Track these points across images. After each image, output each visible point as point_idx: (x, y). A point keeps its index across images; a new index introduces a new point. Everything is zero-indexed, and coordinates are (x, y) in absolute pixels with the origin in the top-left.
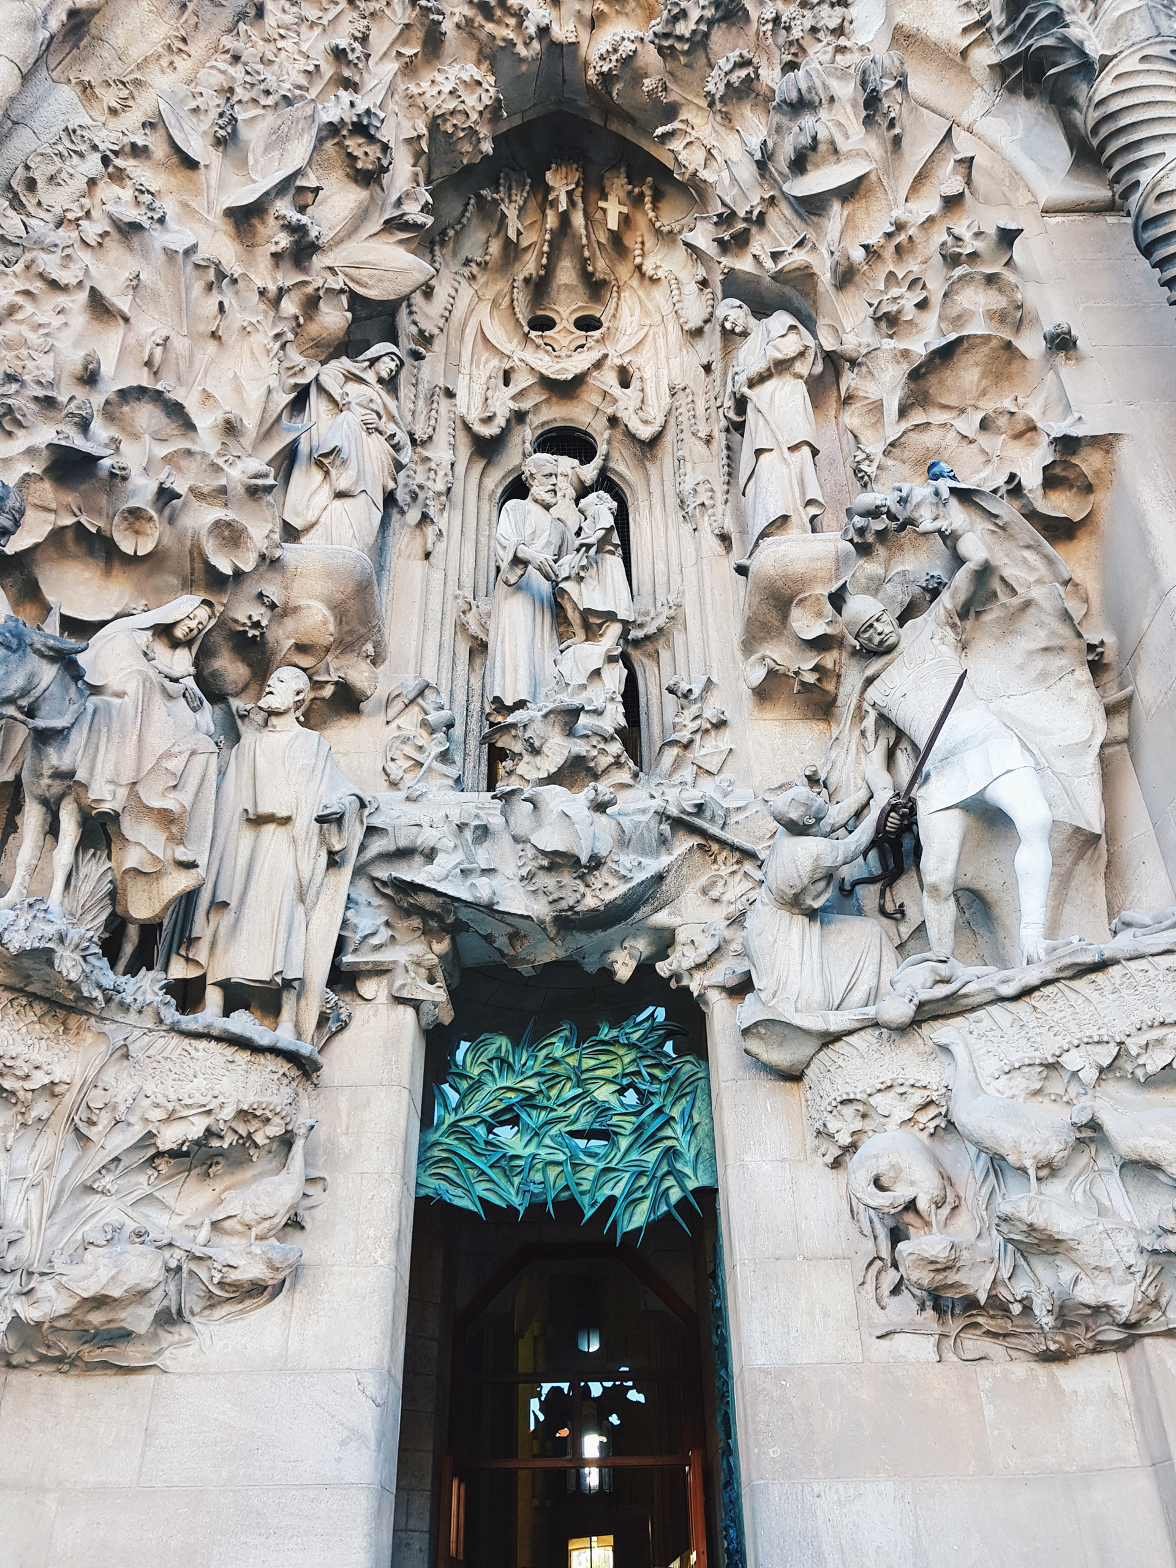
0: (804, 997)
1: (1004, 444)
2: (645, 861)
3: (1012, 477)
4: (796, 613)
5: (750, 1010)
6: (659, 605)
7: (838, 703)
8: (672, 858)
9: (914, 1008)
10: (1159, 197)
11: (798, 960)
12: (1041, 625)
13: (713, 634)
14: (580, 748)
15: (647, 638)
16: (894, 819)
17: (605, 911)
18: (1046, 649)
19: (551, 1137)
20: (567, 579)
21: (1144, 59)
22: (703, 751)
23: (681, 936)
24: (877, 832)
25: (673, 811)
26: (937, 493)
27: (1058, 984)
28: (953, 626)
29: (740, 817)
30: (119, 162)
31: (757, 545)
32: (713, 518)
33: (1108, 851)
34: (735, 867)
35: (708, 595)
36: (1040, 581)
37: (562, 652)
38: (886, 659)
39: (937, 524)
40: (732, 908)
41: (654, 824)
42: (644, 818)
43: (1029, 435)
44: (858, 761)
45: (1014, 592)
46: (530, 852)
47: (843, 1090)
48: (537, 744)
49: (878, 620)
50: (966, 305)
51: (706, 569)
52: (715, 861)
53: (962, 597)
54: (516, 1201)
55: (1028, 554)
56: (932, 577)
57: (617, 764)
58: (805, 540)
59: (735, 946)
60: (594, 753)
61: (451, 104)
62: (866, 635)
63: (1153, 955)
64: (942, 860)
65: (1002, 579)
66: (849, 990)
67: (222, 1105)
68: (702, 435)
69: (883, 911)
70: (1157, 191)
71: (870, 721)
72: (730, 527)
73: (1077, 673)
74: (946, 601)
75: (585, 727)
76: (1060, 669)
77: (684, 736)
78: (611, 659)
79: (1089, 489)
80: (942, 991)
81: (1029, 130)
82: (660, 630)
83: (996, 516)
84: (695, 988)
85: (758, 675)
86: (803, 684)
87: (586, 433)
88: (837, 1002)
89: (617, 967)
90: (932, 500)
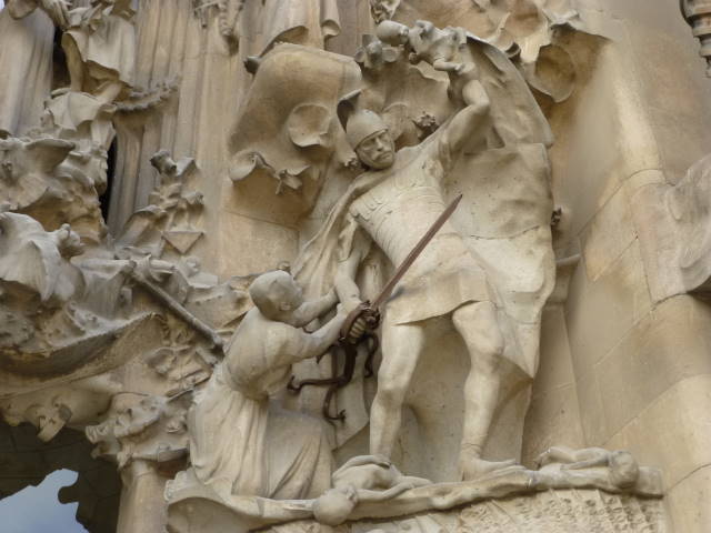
0: (243, 480)
1: (508, 21)
2: (100, 319)
3: (515, 48)
4: (293, 118)
5: (180, 486)
6: (153, 85)
7: (313, 216)
8: (128, 322)
9: (352, 505)
11: (243, 442)
12: (520, 179)
13: (204, 123)
14: (58, 189)
15: (137, 111)
16: (359, 326)
17: (49, 359)
18: (519, 203)
20: (77, 28)
22: (174, 229)
23: (120, 403)
24: (341, 334)
25: (140, 275)
26: (455, 38)
27: (489, 504)
28: (444, 162)
29: (202, 299)
31: (271, 47)
32: (223, 21)
33: (532, 397)
34: (187, 347)
35: (206, 86)
36: (525, 140)
37: (53, 97)
38: (379, 175)
39: (452, 65)
40: (176, 386)
41: (116, 285)
42: (109, 276)
43: (530, 20)
44: (329, 267)
45: (501, 144)
48: (15, 172)
49: (380, 137)
51: (208, 63)
52: (168, 337)
53: (458, 136)
55: (520, 114)
56: (428, 117)
57: (89, 217)
58: (318, 54)
59: (174, 424)
60: (71, 200)
62: (366, 149)
63: (577, 488)
64: (401, 370)
65: (495, 131)
66: (285, 481)
69: (326, 415)
71: (349, 231)
72: (239, 30)
73: (540, 230)
74: (442, 137)
75: (67, 170)
76: (527, 223)
77: (159, 209)
78: (103, 115)
79: (573, 77)
82: (151, 108)
83: (501, 73)
84: (122, 457)
85: (245, 169)
86: (285, 188)
88: (271, 492)
89: (43, 422)
90: (450, 42)
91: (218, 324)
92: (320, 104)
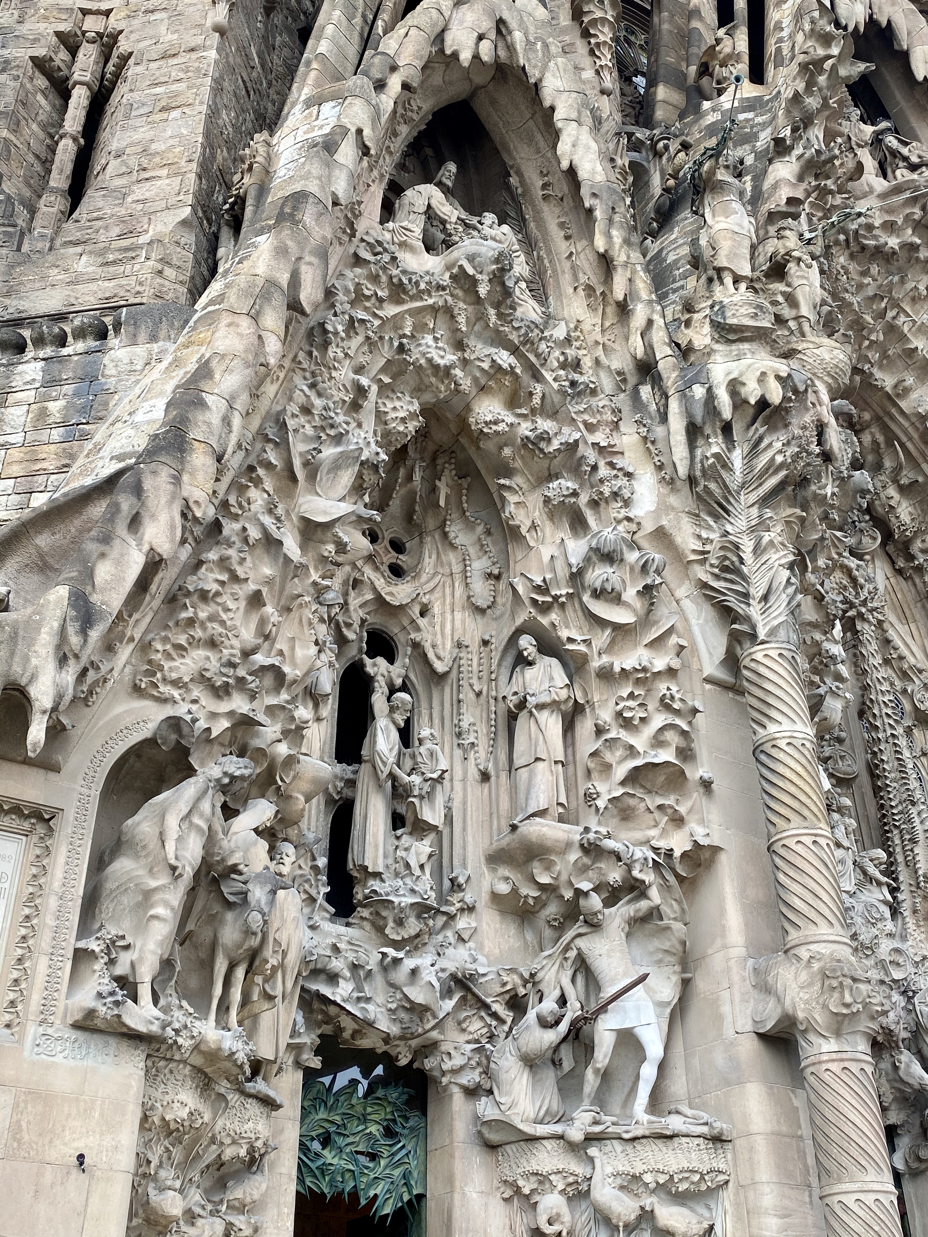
0: (526, 1114)
1: (667, 822)
3: (671, 850)
4: (536, 863)
8: (453, 1003)
9: (584, 1135)
10: (774, 746)
12: (669, 940)
13: (470, 839)
18: (666, 951)
19: (347, 1154)
20: (415, 796)
21: (780, 655)
22: (462, 925)
23: (444, 1047)
24: (570, 1026)
25: (459, 975)
26: (646, 859)
27: (649, 1140)
29: (485, 981)
30: (261, 472)
31: (528, 818)
32: (477, 755)
34: (476, 1012)
35: (469, 807)
36: (675, 919)
38: (594, 929)
39: (642, 877)
40: (471, 1036)
41: (448, 980)
43: (679, 822)
45: (662, 920)
46: (399, 996)
47: (534, 1166)
48: (404, 921)
49: (600, 912)
50: (668, 738)
51: (469, 789)
52: (469, 1006)
54: (326, 1191)
55: (674, 903)
56: (617, 881)
59: (472, 1062)
61: (401, 428)
62: (592, 917)
63: (693, 1136)
64: (605, 1056)
66: (539, 1110)
67: (257, 1139)
68: (477, 688)
70: (774, 743)
71: (572, 954)
72: (490, 770)
73: (677, 965)
74: (631, 911)
76: (670, 962)
77: (452, 910)
78: (430, 856)
79: (699, 865)
80: (597, 1129)
81: (706, 621)
83: (667, 880)
84: (445, 1080)
85: (504, 888)
86: (525, 902)
87: (392, 638)
88: (535, 1117)
89: (400, 1057)
90: (642, 861)
91: (490, 995)
92: (553, 858)
